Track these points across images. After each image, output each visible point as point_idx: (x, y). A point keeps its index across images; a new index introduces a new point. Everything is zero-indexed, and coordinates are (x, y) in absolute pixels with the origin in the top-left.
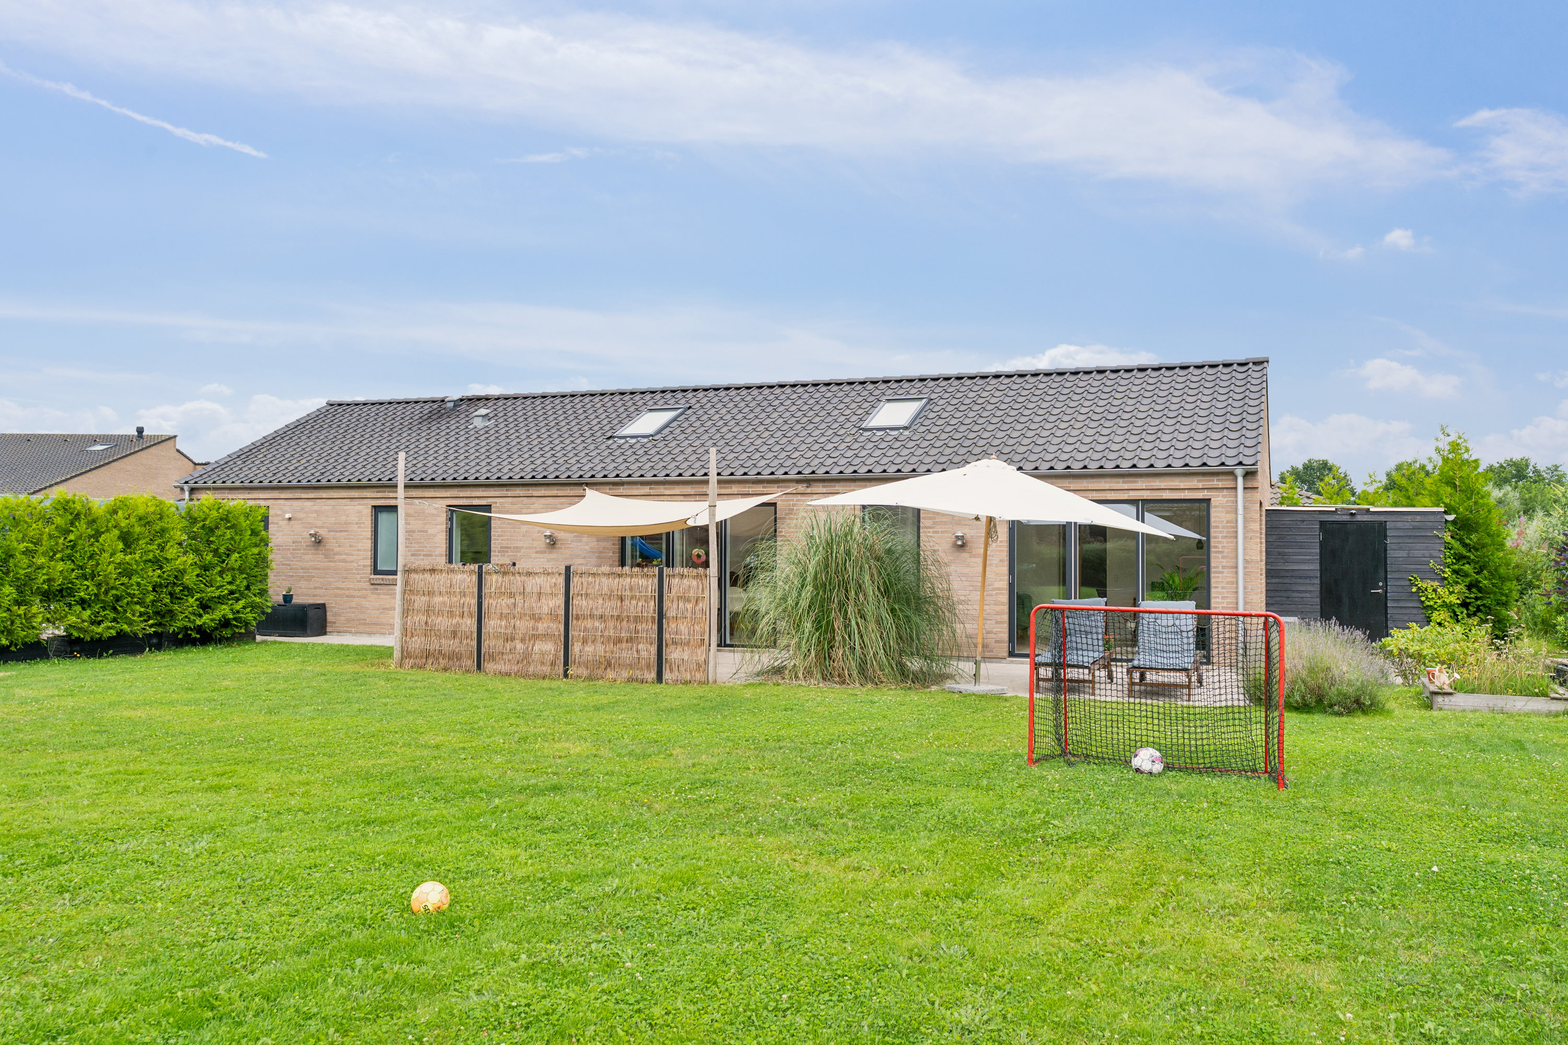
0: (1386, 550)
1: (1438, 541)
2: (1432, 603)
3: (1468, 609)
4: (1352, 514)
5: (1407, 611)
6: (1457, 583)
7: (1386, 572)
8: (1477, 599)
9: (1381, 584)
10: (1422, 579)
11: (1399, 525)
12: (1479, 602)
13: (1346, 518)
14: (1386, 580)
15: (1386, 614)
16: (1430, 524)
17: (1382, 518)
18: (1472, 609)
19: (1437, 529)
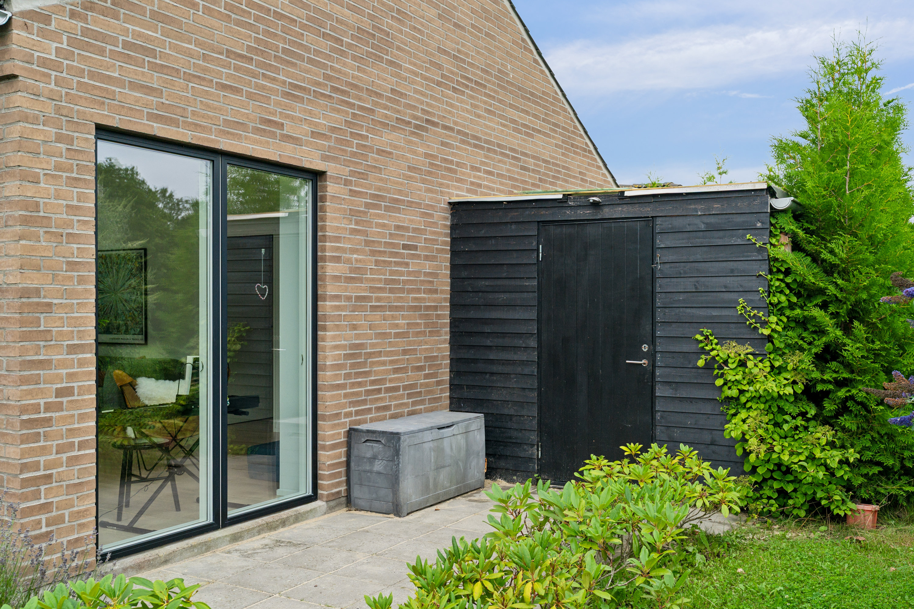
0: (653, 279)
1: (756, 256)
2: (734, 393)
3: (820, 406)
4: (596, 205)
5: (692, 408)
6: (794, 348)
7: (653, 324)
8: (840, 384)
9: (645, 348)
10: (721, 340)
11: (678, 223)
12: (842, 393)
13: (586, 213)
14: (653, 342)
15: (653, 412)
16: (740, 219)
17: (647, 211)
18: (829, 406)
19: (753, 229)
